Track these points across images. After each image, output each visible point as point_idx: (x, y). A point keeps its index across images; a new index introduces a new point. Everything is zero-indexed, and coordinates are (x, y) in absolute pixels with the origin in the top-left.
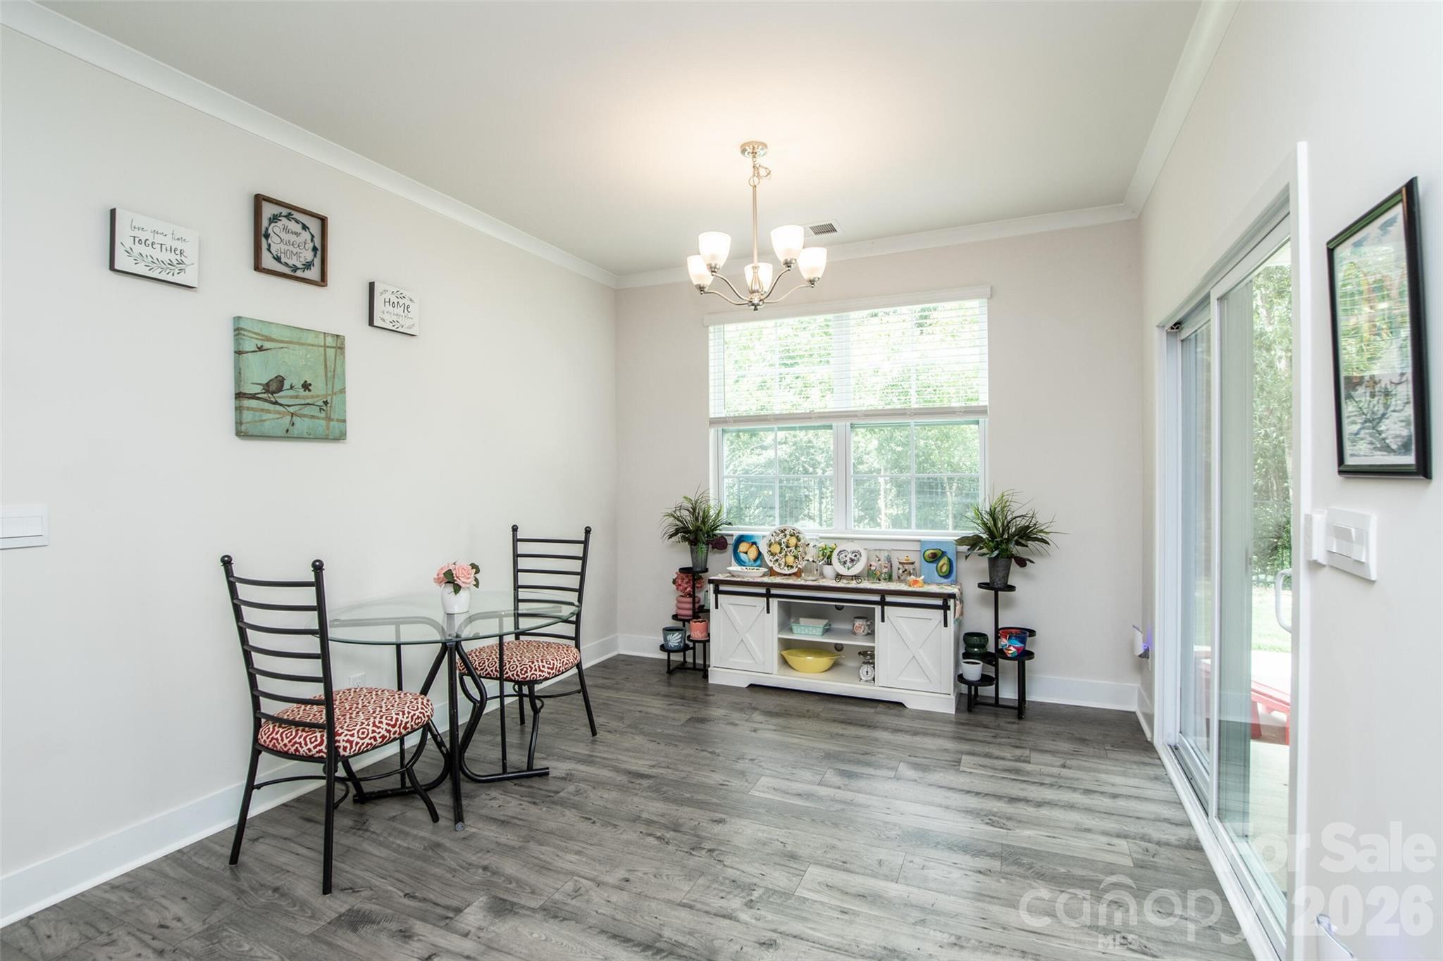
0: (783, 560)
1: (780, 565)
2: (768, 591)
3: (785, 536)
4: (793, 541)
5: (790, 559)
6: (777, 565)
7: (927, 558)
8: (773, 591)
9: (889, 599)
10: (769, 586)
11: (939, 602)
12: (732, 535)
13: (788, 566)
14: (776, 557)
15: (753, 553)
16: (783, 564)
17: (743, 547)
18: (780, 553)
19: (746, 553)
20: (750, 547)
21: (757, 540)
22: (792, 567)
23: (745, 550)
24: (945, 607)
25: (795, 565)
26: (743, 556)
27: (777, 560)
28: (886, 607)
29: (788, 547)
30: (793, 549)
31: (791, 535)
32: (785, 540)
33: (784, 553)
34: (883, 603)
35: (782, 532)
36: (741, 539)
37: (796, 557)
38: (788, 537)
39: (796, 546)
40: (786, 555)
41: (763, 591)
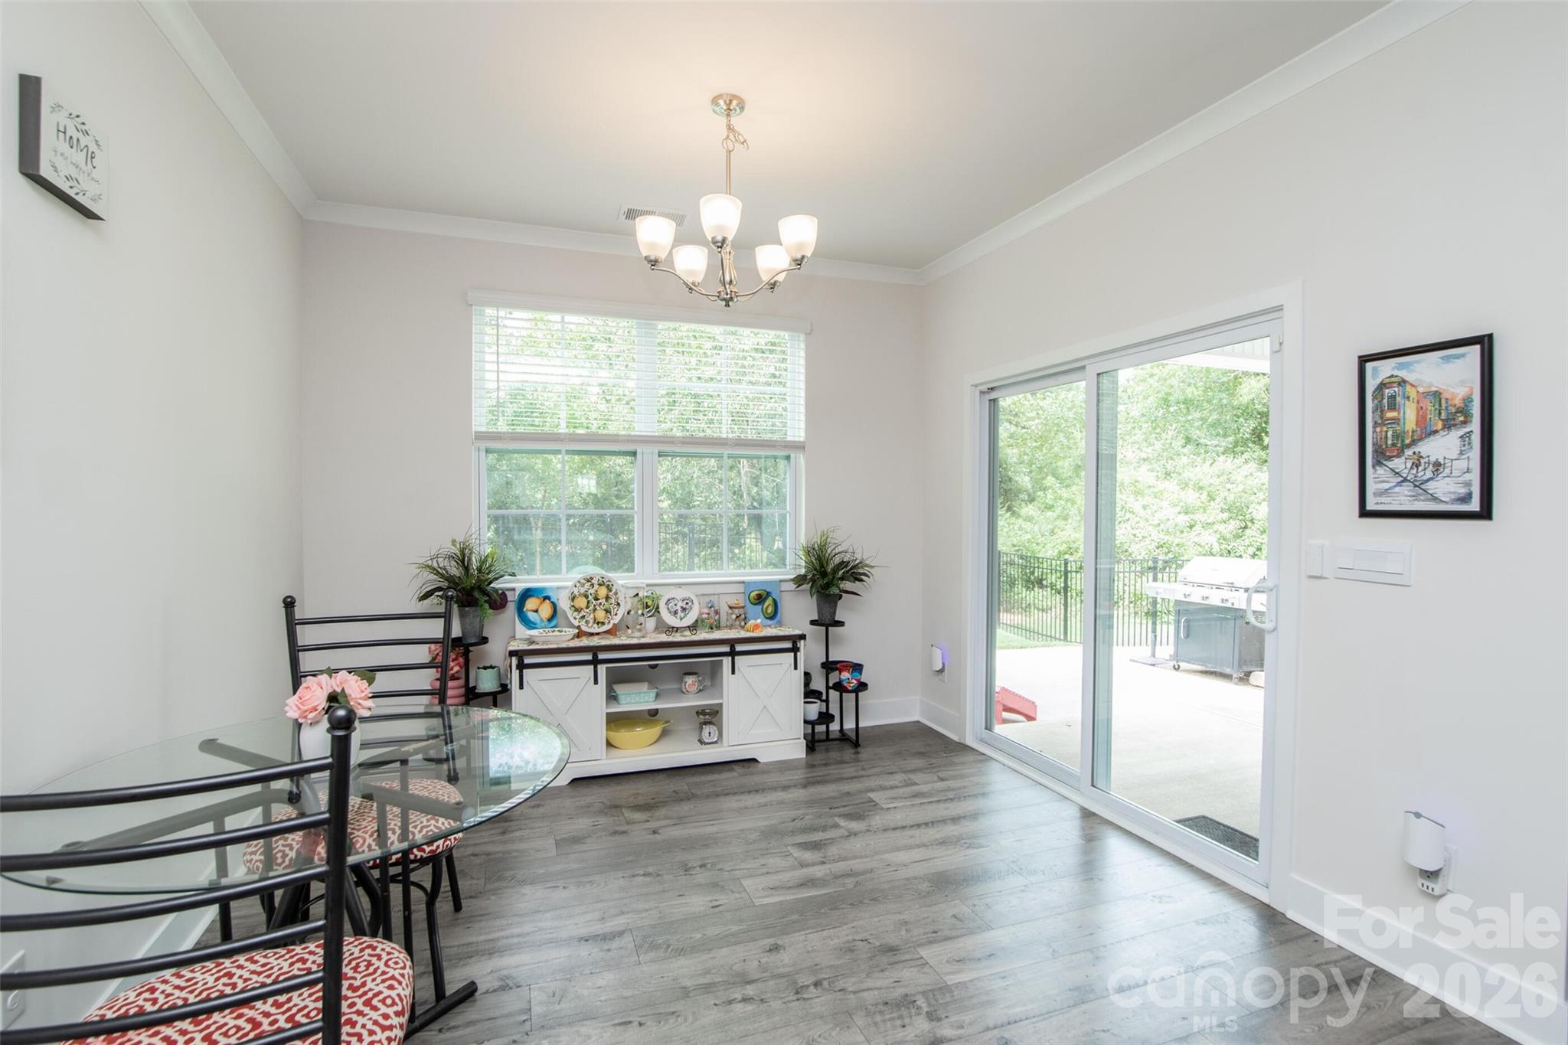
0: (592, 615)
1: (587, 622)
2: (595, 656)
3: (593, 585)
4: (603, 591)
5: (600, 615)
6: (583, 622)
7: (752, 600)
8: (602, 656)
9: (739, 648)
10: (595, 650)
11: (788, 645)
12: (513, 589)
13: (598, 623)
14: (582, 613)
15: (546, 610)
16: (592, 621)
17: (531, 604)
18: (587, 607)
19: (536, 611)
20: (541, 603)
21: (549, 594)
22: (603, 623)
23: (534, 608)
24: (795, 650)
25: (606, 621)
26: (531, 616)
27: (583, 617)
28: (736, 658)
29: (596, 599)
30: (603, 601)
31: (600, 585)
32: (592, 591)
33: (592, 607)
34: (733, 654)
35: (588, 581)
36: (527, 594)
37: (607, 611)
38: (596, 587)
39: (607, 598)
40: (595, 610)
41: (589, 657)
